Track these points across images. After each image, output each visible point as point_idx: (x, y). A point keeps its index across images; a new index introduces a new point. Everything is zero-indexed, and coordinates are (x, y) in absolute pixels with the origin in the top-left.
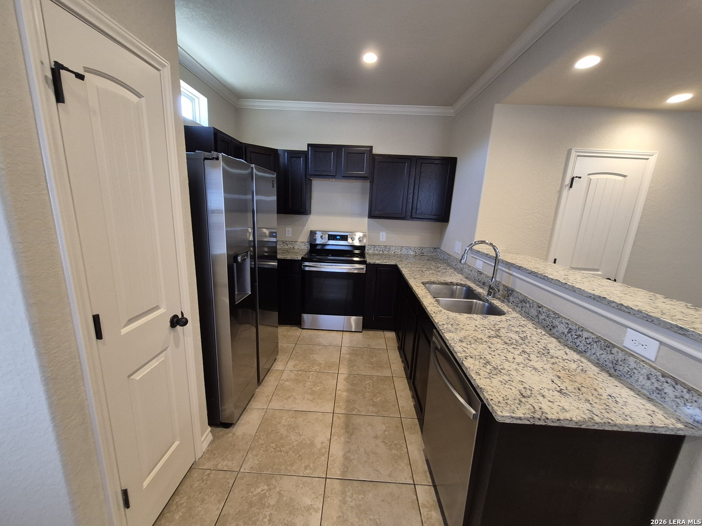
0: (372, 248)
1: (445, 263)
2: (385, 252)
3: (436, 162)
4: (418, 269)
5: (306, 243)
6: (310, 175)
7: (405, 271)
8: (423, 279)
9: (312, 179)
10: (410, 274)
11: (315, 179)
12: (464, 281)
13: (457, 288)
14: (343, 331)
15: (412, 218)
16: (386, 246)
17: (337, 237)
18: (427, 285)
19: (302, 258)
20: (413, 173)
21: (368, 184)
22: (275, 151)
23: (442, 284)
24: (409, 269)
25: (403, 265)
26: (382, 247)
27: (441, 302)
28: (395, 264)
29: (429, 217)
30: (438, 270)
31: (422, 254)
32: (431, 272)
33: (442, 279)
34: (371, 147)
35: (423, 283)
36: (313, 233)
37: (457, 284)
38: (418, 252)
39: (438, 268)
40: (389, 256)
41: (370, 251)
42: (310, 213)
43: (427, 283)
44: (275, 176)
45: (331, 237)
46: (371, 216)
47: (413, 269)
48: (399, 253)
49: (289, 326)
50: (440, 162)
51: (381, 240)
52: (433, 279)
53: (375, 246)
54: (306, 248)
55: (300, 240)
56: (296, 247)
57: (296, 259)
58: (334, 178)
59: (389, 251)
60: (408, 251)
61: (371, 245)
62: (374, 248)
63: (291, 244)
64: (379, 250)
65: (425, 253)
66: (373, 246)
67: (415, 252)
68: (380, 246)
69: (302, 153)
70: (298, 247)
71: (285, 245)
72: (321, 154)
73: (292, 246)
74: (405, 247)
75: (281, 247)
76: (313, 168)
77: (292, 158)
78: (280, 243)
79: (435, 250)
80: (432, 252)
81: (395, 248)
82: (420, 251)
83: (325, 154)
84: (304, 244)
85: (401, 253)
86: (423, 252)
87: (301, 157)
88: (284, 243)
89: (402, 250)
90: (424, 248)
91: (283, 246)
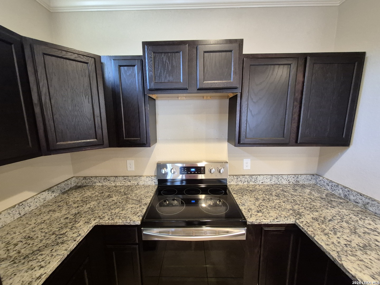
0: (234, 179)
2: (251, 183)
5: (153, 178)
6: (150, 90)
9: (154, 97)
11: (160, 96)
17: (192, 170)
22: (97, 60)
26: (247, 177)
28: (293, 223)
31: (297, 183)
36: (161, 166)
41: (232, 183)
42: (155, 141)
45: (184, 170)
48: (268, 183)
51: (245, 168)
53: (238, 176)
54: (154, 184)
55: (146, 174)
59: (256, 181)
60: (279, 180)
61: (233, 175)
62: (237, 179)
63: (135, 179)
64: (243, 181)
65: (300, 182)
66: (235, 177)
67: (288, 181)
68: (244, 175)
69: (135, 59)
70: (142, 184)
71: (127, 182)
72: (164, 55)
73: (136, 182)
74: (276, 176)
75: (122, 184)
76: (154, 79)
77: (122, 68)
78: (120, 179)
79: (313, 178)
80: (309, 180)
81: (263, 178)
82: (294, 179)
83: (170, 56)
84: (150, 179)
85: (271, 183)
86: (298, 180)
87: (134, 66)
88: (125, 179)
89: (271, 179)
90: (299, 175)
91: (125, 183)
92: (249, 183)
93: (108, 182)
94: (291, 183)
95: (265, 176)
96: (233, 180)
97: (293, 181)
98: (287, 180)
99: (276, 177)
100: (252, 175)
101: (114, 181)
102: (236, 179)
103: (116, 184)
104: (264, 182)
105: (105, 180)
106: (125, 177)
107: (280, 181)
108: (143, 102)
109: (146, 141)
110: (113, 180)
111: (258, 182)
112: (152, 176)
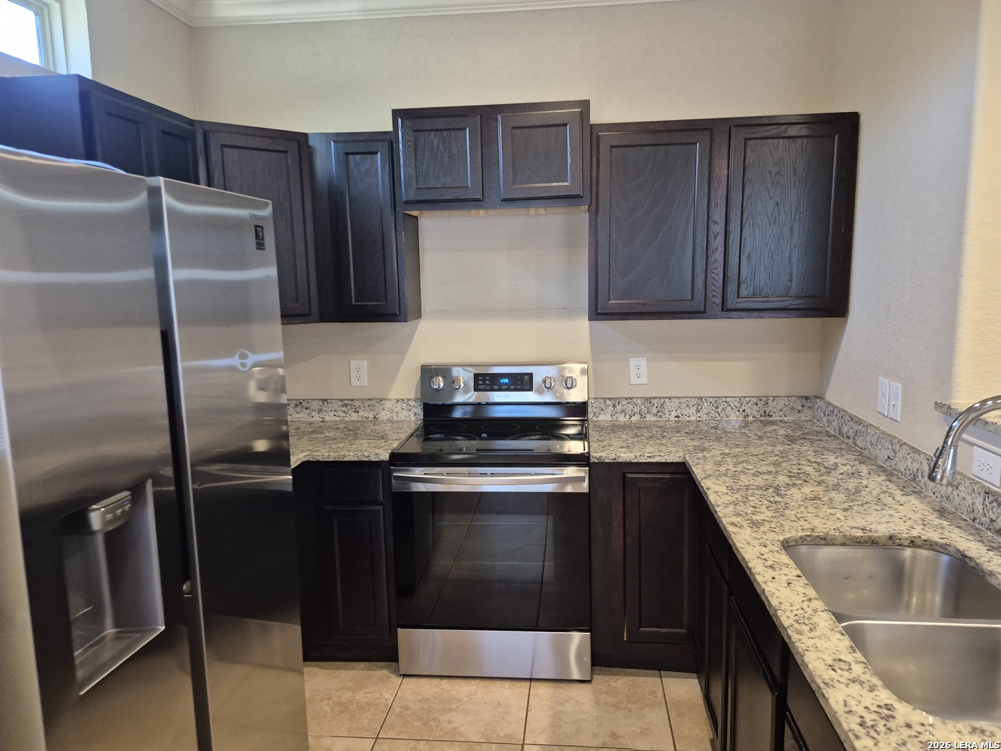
0: (607, 406)
1: (849, 450)
2: (650, 418)
3: (793, 131)
4: (760, 481)
5: (412, 403)
6: (407, 202)
7: (717, 493)
8: (787, 524)
9: (414, 213)
10: (735, 504)
11: (427, 213)
12: (935, 528)
13: (914, 558)
14: (531, 680)
15: (726, 310)
16: (649, 400)
17: (502, 381)
18: (803, 549)
19: (393, 455)
20: (721, 170)
21: (581, 216)
22: (300, 140)
23: (857, 542)
24: (729, 481)
25: (709, 467)
26: (639, 401)
27: (871, 638)
28: (681, 460)
29: (782, 305)
30: (831, 480)
31: (766, 419)
32: (807, 490)
33: (853, 524)
34: (585, 105)
35: (787, 546)
36: (428, 373)
37: (913, 543)
38: (753, 411)
39: (829, 471)
40: (661, 432)
41: (602, 417)
42: (418, 314)
43: (802, 541)
44: (267, 212)
45: (484, 381)
46: (598, 312)
47: (744, 479)
48: (693, 418)
49: (362, 664)
50: (804, 131)
51: (634, 380)
52: (822, 527)
53: (616, 401)
54: (413, 418)
55: (394, 393)
56: (383, 416)
57: (373, 458)
58: (481, 207)
59: (660, 414)
60: (719, 410)
61: (604, 399)
62: (614, 406)
63: (369, 406)
64: (630, 413)
65: (774, 415)
66: (608, 402)
67: (744, 414)
68: (631, 398)
69: (377, 141)
70: (385, 418)
71: (350, 412)
72: (435, 136)
73: (372, 413)
74: (711, 400)
75: (338, 419)
76: (414, 182)
77: (351, 157)
78: (334, 405)
79: (807, 405)
80: (797, 411)
81: (677, 404)
82: (758, 409)
83: (447, 136)
84: (405, 405)
85: (699, 417)
86: (768, 410)
87: (376, 153)
88: (346, 405)
89: (699, 407)
90: (770, 398)
91: (345, 415)
92: (645, 417)
93: (304, 414)
94: (751, 418)
95: (682, 400)
96: (604, 408)
97: (755, 413)
98: (739, 411)
99: (711, 402)
100: (651, 398)
101: (320, 411)
102: (611, 408)
103: (323, 418)
104: (680, 415)
105: (298, 409)
106: (346, 403)
107: (723, 412)
108: (393, 224)
109: (398, 309)
110: (317, 408)
111: (667, 415)
112: (408, 400)
